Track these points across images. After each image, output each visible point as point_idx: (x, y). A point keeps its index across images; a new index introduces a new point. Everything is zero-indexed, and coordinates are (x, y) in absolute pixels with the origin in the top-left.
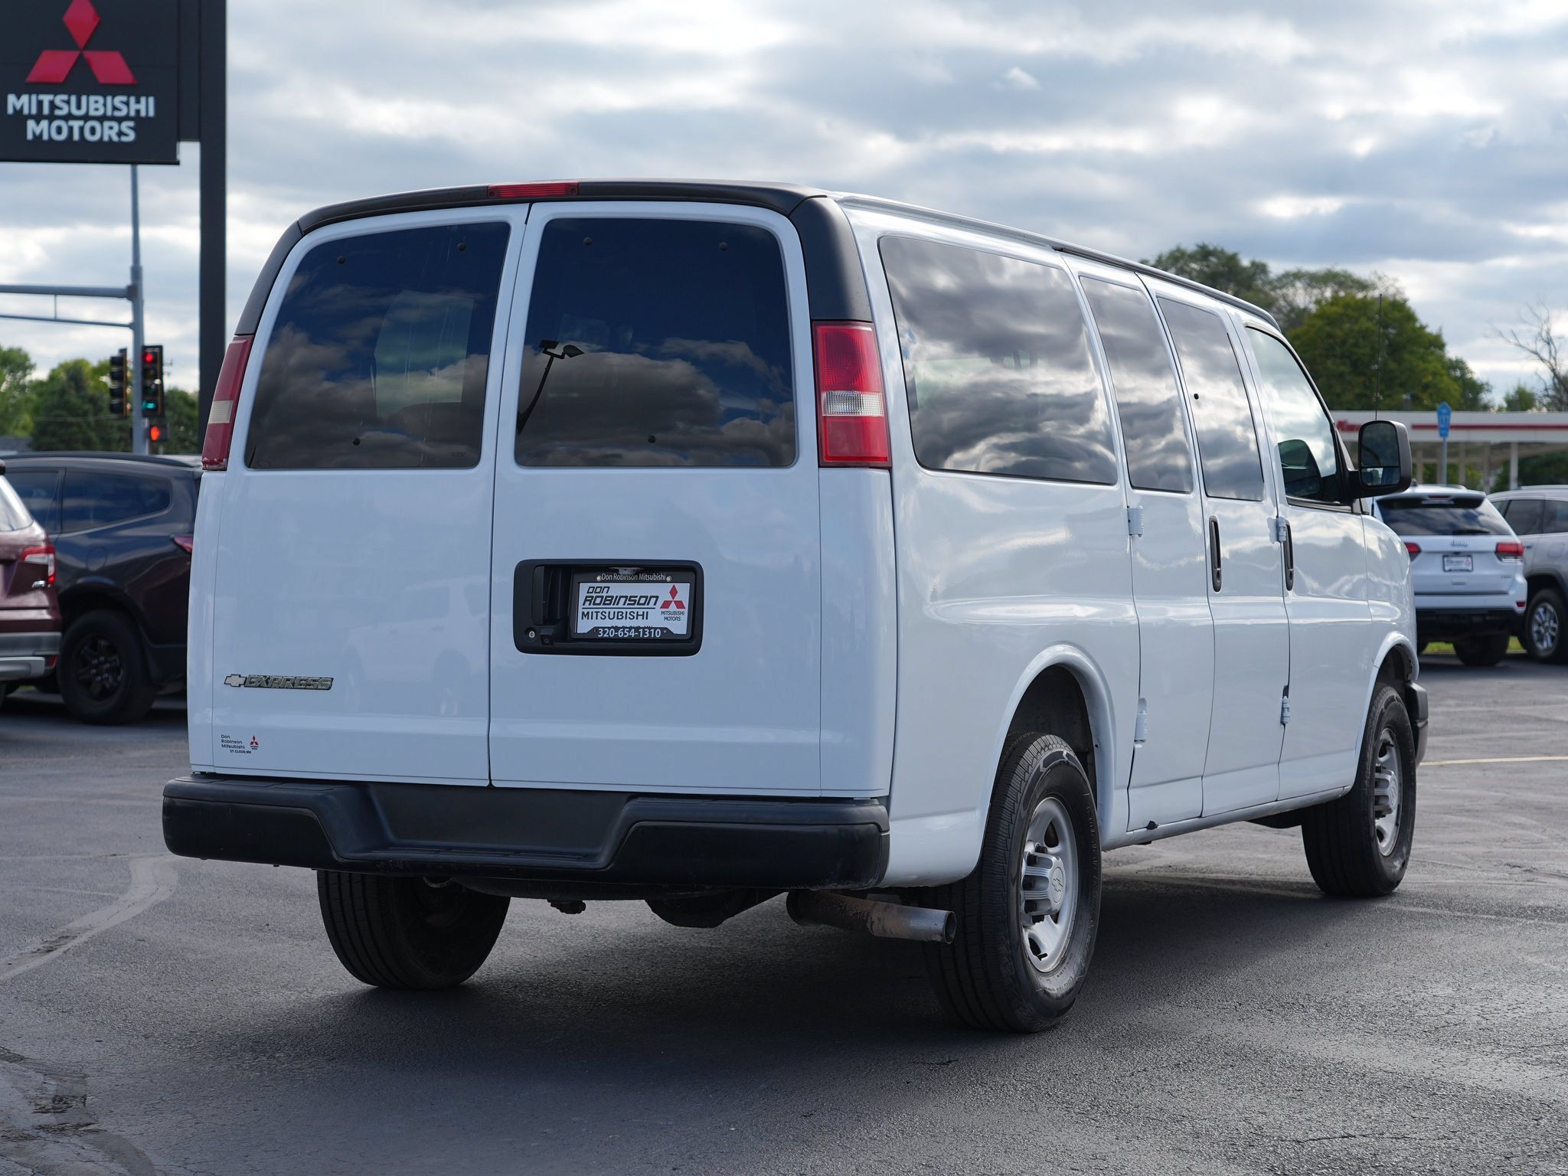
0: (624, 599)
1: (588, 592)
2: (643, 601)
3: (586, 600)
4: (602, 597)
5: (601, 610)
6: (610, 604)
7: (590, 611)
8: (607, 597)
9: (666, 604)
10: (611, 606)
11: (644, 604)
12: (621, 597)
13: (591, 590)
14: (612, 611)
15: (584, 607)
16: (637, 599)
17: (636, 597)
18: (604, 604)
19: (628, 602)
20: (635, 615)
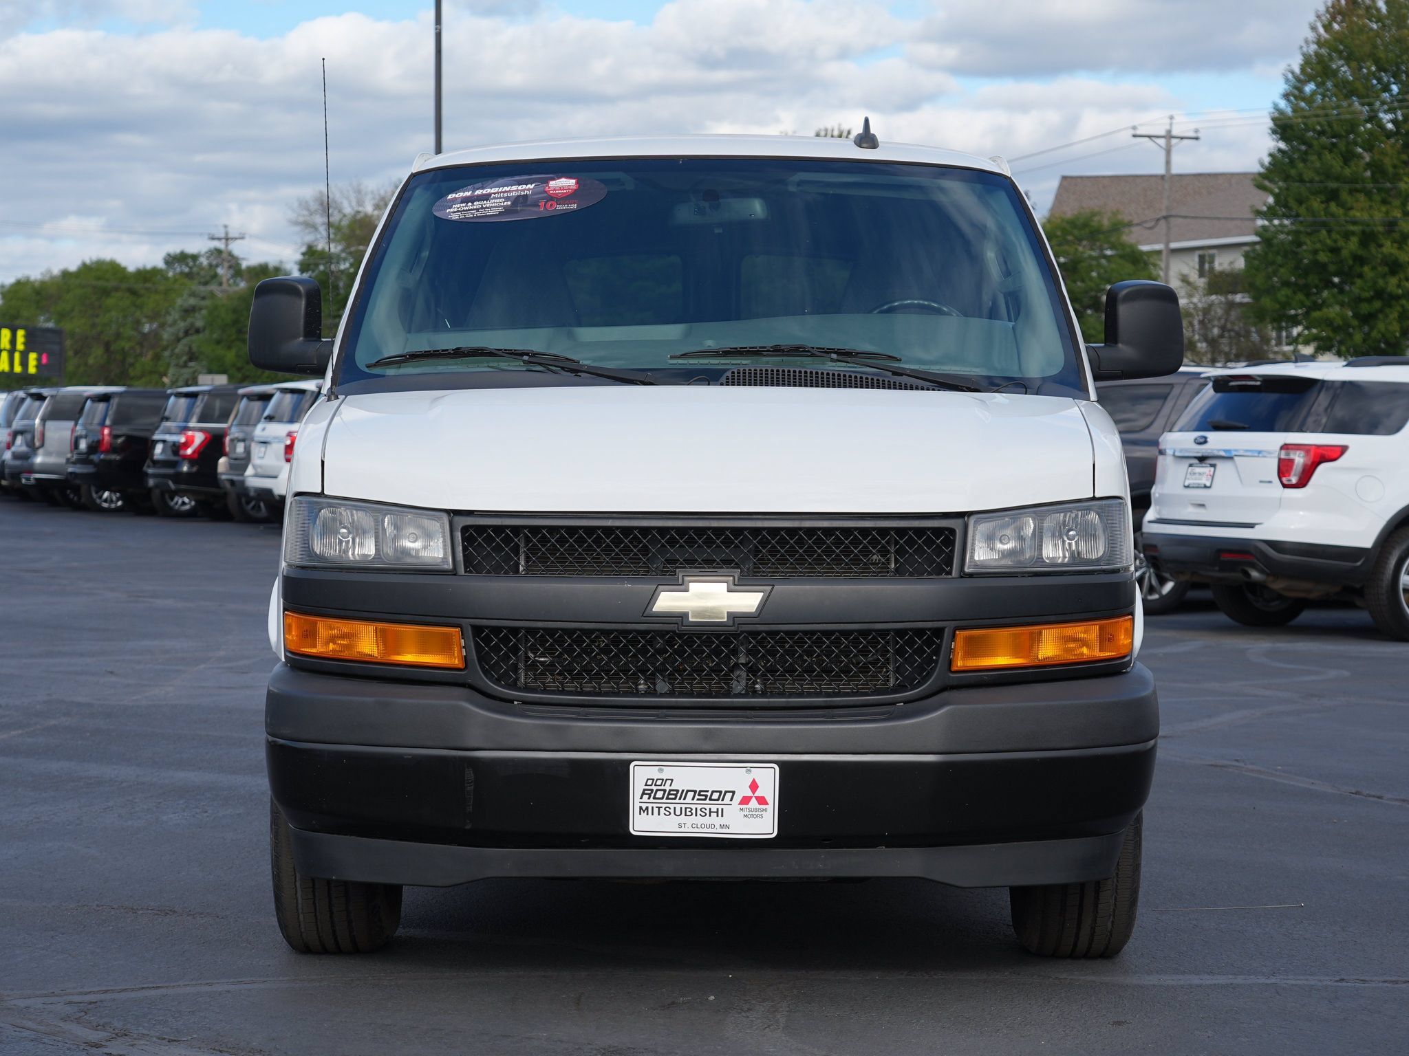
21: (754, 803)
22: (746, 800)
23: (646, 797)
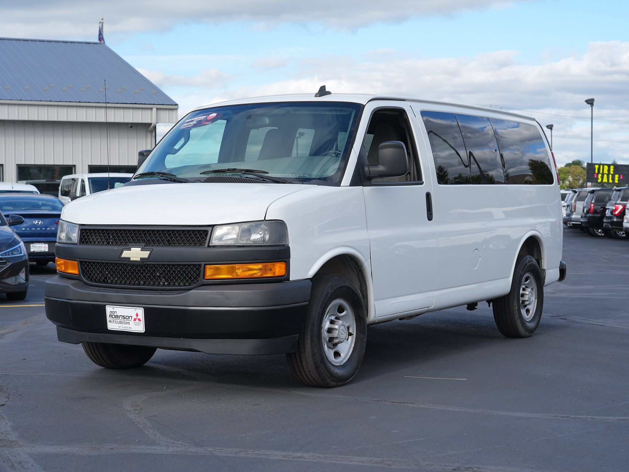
21: (137, 321)
22: (135, 320)
23: (110, 317)
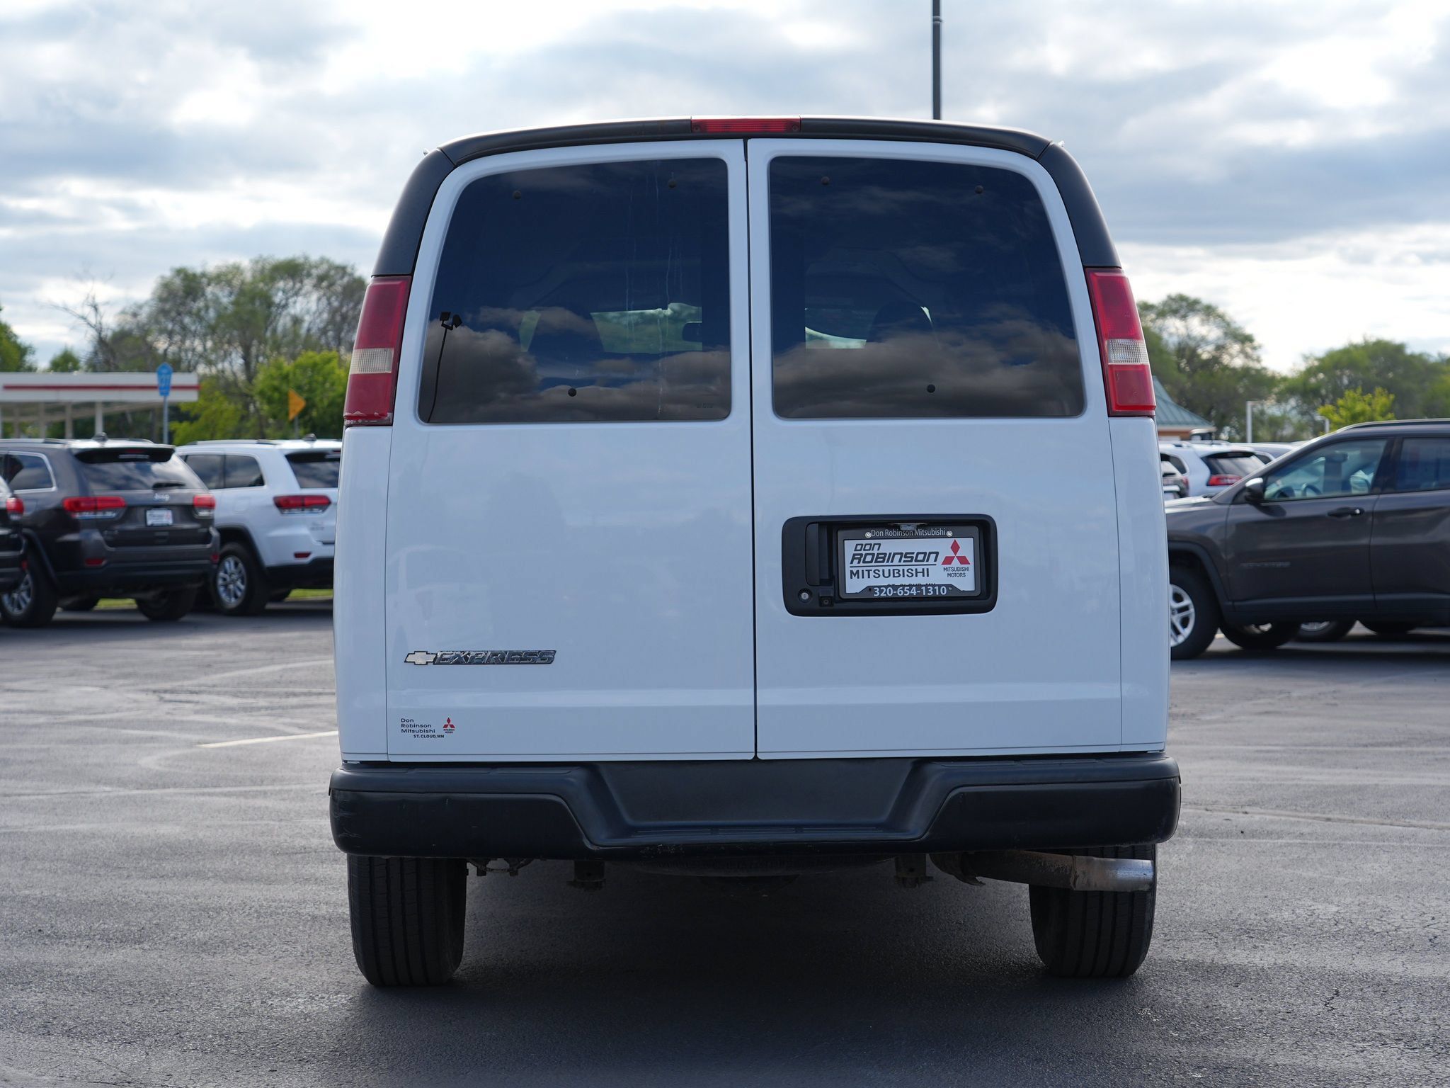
0: (899, 556)
1: (856, 550)
2: (921, 557)
3: (854, 558)
4: (873, 555)
5: (873, 569)
6: (883, 562)
7: (860, 569)
8: (878, 554)
9: (948, 560)
10: (885, 564)
11: (923, 561)
12: (895, 554)
13: (859, 547)
14: (886, 569)
15: (852, 565)
16: (914, 556)
17: (913, 553)
18: (876, 562)
19: (903, 559)
20: (914, 572)
